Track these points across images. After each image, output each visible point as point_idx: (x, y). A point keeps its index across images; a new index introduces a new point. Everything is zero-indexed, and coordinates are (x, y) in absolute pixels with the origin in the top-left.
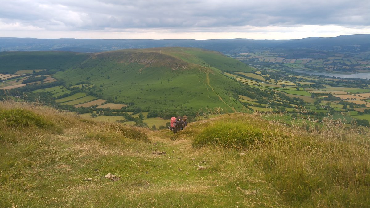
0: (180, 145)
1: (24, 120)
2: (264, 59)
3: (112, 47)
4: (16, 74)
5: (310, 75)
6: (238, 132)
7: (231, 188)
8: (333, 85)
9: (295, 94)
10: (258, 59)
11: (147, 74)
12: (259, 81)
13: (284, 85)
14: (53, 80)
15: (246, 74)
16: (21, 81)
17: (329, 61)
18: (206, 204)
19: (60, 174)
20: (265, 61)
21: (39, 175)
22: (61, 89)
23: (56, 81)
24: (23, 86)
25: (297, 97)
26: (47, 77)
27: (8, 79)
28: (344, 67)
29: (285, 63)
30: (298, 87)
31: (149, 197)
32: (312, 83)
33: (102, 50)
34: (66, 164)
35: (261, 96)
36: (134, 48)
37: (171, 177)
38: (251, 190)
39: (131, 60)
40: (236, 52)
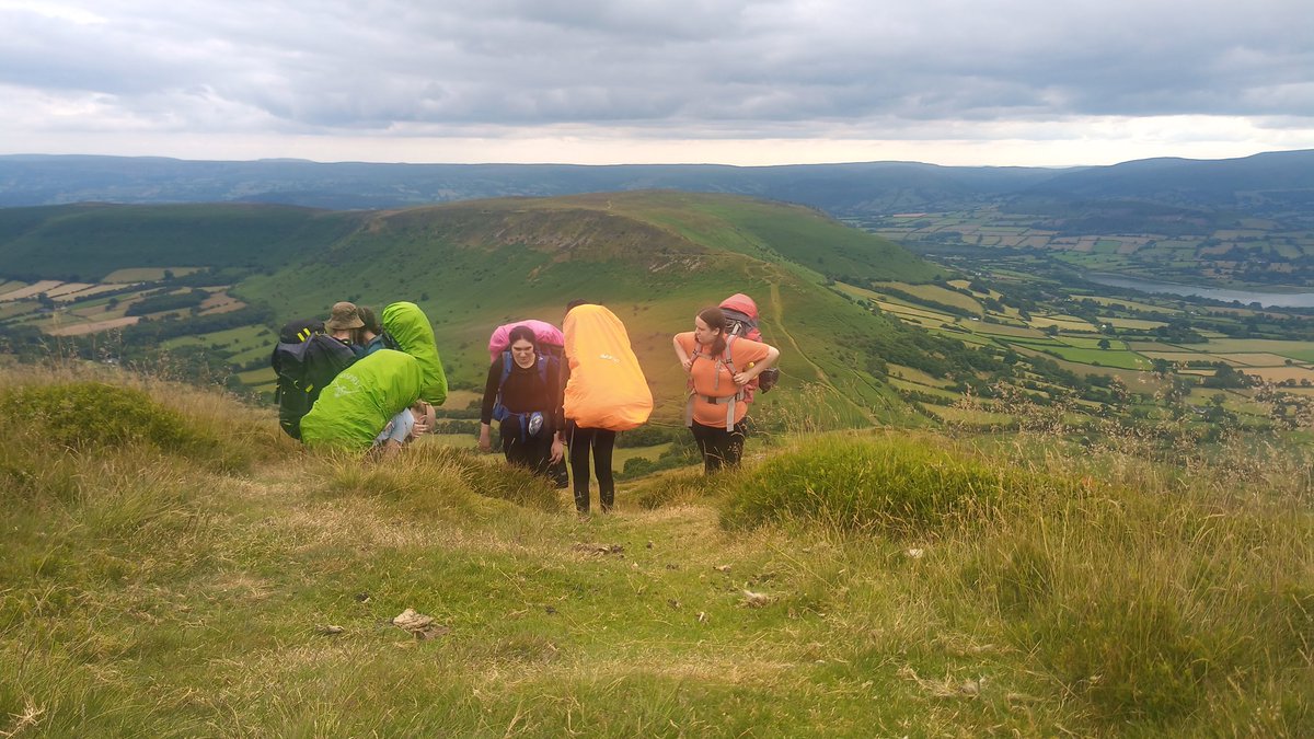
0: (674, 523)
1: (114, 422)
2: (981, 238)
3: (439, 191)
4: (106, 284)
5: (1147, 296)
6: (898, 472)
7: (875, 673)
8: (1233, 333)
9: (1096, 364)
10: (958, 234)
11: (558, 285)
12: (960, 313)
13: (1052, 330)
14: (234, 306)
15: (915, 287)
16: (123, 307)
17: (1218, 242)
18: (780, 724)
19: (228, 608)
20: (982, 244)
21: (148, 608)
22: (260, 335)
23: (245, 309)
24: (129, 325)
25: (1101, 372)
26: (213, 293)
27: (79, 300)
28: (1274, 266)
29: (1057, 251)
30: (1106, 337)
31: (555, 694)
32: (1157, 325)
33: (402, 199)
34: (251, 575)
35: (967, 369)
36: (515, 194)
37: (642, 629)
38: (953, 680)
39: (503, 236)
40: (878, 210)
